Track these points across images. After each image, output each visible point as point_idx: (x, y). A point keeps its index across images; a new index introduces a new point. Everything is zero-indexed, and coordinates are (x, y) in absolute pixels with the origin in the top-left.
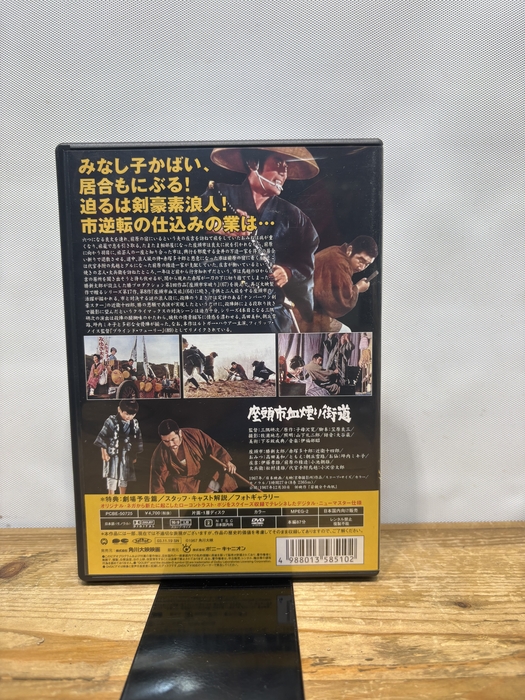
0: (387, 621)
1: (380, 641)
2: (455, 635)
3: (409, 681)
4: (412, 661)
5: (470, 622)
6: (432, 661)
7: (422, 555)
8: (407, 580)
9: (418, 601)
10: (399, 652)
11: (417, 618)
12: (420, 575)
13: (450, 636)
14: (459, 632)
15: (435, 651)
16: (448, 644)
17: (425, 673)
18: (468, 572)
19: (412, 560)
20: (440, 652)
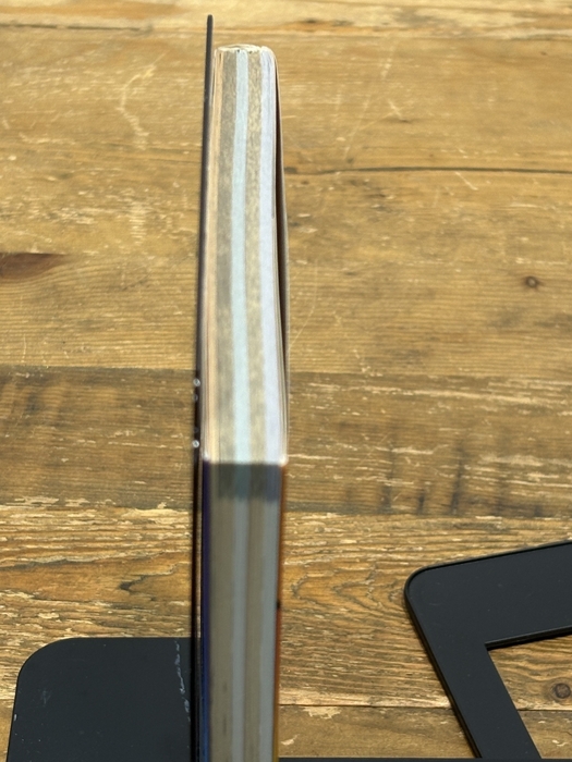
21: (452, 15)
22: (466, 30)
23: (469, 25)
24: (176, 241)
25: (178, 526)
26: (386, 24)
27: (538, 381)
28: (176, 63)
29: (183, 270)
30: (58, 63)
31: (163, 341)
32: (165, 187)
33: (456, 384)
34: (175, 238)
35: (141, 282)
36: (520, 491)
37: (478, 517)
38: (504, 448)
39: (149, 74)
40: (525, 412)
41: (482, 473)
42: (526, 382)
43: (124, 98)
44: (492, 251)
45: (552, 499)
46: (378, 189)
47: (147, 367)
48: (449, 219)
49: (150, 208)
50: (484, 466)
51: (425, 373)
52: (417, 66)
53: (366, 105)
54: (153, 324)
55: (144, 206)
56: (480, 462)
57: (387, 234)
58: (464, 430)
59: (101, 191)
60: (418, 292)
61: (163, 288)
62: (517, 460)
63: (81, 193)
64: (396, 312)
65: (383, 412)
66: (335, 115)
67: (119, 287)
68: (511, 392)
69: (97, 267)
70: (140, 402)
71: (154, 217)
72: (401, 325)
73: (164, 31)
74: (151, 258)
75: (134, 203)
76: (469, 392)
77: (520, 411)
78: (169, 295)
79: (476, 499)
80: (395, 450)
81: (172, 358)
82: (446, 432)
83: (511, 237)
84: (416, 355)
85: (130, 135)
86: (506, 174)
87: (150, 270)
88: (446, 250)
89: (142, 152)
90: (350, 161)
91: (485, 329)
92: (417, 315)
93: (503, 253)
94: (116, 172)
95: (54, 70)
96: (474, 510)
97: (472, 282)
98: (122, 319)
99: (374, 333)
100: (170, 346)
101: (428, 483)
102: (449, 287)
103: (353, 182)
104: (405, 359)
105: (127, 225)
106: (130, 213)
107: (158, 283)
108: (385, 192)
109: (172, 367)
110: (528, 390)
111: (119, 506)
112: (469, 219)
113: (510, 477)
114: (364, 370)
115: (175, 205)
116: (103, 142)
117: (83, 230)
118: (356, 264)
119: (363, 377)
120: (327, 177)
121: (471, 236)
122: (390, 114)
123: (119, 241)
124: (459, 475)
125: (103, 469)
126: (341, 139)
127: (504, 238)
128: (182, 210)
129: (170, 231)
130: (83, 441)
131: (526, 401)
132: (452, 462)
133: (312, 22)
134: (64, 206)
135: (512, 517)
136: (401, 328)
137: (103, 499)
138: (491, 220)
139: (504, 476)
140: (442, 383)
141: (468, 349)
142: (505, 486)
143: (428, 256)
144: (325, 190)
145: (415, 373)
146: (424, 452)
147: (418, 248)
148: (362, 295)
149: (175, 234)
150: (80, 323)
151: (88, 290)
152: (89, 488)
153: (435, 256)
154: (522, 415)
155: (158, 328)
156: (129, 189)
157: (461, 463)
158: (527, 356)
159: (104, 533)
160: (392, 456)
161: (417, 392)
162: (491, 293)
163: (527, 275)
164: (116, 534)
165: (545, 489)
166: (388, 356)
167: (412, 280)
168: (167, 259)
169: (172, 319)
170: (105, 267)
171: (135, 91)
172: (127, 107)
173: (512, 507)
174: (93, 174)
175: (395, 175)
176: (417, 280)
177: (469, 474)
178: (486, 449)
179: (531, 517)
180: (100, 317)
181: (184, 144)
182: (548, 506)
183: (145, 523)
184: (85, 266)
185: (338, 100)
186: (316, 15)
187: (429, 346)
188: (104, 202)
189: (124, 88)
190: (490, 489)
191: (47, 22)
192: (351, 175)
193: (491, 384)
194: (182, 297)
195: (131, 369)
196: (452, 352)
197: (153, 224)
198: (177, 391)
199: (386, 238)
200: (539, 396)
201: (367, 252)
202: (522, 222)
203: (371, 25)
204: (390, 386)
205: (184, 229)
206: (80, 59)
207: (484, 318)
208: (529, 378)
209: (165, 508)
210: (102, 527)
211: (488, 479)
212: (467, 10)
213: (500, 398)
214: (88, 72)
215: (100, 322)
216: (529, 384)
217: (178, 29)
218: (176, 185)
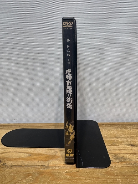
0: (115, 150)
1: (114, 155)
2: (132, 153)
3: (123, 166)
4: (122, 161)
5: (135, 150)
6: (127, 161)
7: (120, 131)
8: (118, 138)
9: (121, 144)
10: (119, 158)
11: (122, 149)
12: (121, 137)
13: (131, 154)
14: (133, 153)
15: (127, 158)
16: (130, 156)
17: (126, 164)
18: (132, 136)
19: (118, 133)
20: (129, 158)
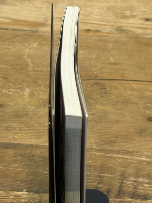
21: (133, 29)
22: (137, 35)
23: (138, 33)
24: (38, 101)
25: (29, 198)
26: (111, 32)
27: (149, 153)
28: (44, 42)
29: (40, 111)
30: (7, 41)
31: (31, 135)
32: (36, 83)
33: (123, 153)
34: (38, 100)
35: (26, 115)
36: (141, 190)
37: (126, 199)
38: (137, 175)
39: (35, 45)
40: (144, 163)
41: (129, 184)
42: (145, 153)
43: (27, 53)
44: (139, 108)
45: (151, 193)
46: (104, 86)
47: (25, 143)
48: (126, 97)
49: (31, 90)
50: (130, 181)
51: (113, 149)
52: (120, 46)
53: (103, 58)
54: (28, 129)
55: (29, 89)
56: (128, 180)
57: (106, 101)
58: (124, 168)
59: (16, 84)
60: (114, 121)
61: (32, 117)
62: (141, 180)
63: (10, 84)
64: (106, 128)
65: (99, 161)
66: (93, 61)
67: (19, 116)
68: (141, 156)
69: (12, 109)
70: (22, 155)
71: (32, 93)
72: (107, 132)
73: (42, 32)
74: (30, 106)
75: (26, 88)
76: (127, 156)
77: (143, 163)
78: (34, 119)
79: (126, 192)
80: (102, 175)
81: (33, 140)
82: (118, 169)
83: (145, 104)
84: (111, 142)
85: (27, 65)
86: (145, 83)
87: (29, 110)
88: (124, 107)
89: (30, 71)
90: (96, 76)
91: (134, 134)
92: (113, 129)
93: (142, 109)
94: (22, 78)
95: (6, 43)
96: (125, 196)
97: (132, 118)
98: (18, 127)
99: (98, 134)
100: (33, 136)
101: (111, 186)
102: (124, 120)
103: (96, 84)
104: (107, 143)
105: (23, 95)
106: (24, 91)
107: (31, 115)
108: (106, 87)
109: (33, 143)
110: (146, 156)
111: (11, 190)
112: (132, 97)
113: (138, 185)
114: (94, 147)
115: (39, 89)
116: (19, 67)
117: (9, 96)
118: (94, 111)
119: (93, 149)
120: (88, 81)
121: (132, 103)
122: (110, 62)
123: (20, 100)
124: (121, 184)
125: (7, 177)
126: (94, 69)
127: (143, 104)
128: (41, 91)
129: (37, 98)
130: (2, 167)
131: (145, 159)
132: (119, 179)
133: (88, 30)
134: (4, 88)
135: (137, 199)
136: (107, 133)
137: (6, 188)
138: (139, 98)
139: (136, 185)
140: (119, 152)
141: (128, 141)
142: (136, 188)
143: (118, 109)
144: (87, 86)
145: (110, 149)
146: (111, 176)
147: (115, 106)
148: (96, 121)
149: (38, 99)
150: (5, 127)
151: (8, 117)
152: (2, 184)
153: (120, 109)
154: (143, 164)
155: (29, 130)
156: (26, 83)
157: (122, 180)
158: (147, 144)
159: (5, 199)
160: (100, 177)
161: (111, 155)
162: (137, 122)
163: (149, 117)
164: (9, 200)
165: (149, 190)
166: (102, 142)
167: (112, 117)
168: (35, 107)
169: (34, 127)
170: (15, 109)
171: (31, 51)
172: (27, 56)
173: (138, 196)
174: (14, 78)
175: (110, 82)
176: (114, 117)
177: (125, 184)
178: (131, 175)
179: (143, 199)
180: (11, 126)
181: (44, 69)
182: (149, 196)
183: (18, 196)
184: (9, 108)
185: (94, 56)
186: (90, 28)
187: (115, 139)
188: (17, 87)
189: (27, 50)
190: (131, 189)
191: (5, 27)
192: (96, 81)
193: (134, 153)
194: (38, 120)
195: (19, 144)
196: (123, 142)
197: (31, 95)
198: (33, 152)
199: (105, 102)
200: (150, 158)
201: (99, 107)
202: (149, 99)
203: (107, 32)
204: (102, 153)
205: (41, 97)
206: (14, 40)
207: (134, 131)
208: (147, 152)
209: (25, 191)
210: (5, 197)
211: (130, 186)
212: (138, 28)
213: (137, 158)
214: (16, 44)
215: (11, 127)
216: (147, 154)
217: (46, 31)
218: (40, 82)
